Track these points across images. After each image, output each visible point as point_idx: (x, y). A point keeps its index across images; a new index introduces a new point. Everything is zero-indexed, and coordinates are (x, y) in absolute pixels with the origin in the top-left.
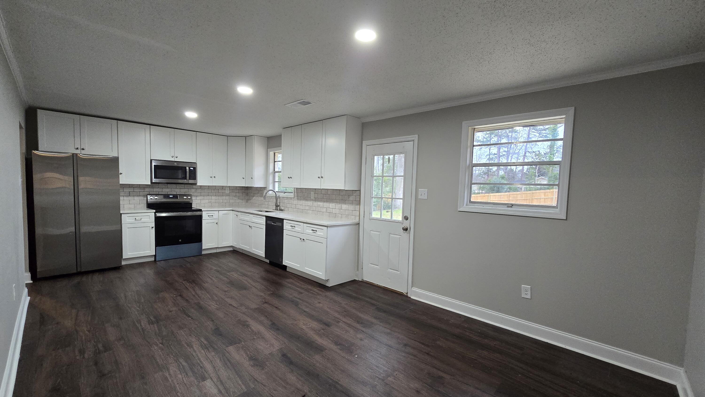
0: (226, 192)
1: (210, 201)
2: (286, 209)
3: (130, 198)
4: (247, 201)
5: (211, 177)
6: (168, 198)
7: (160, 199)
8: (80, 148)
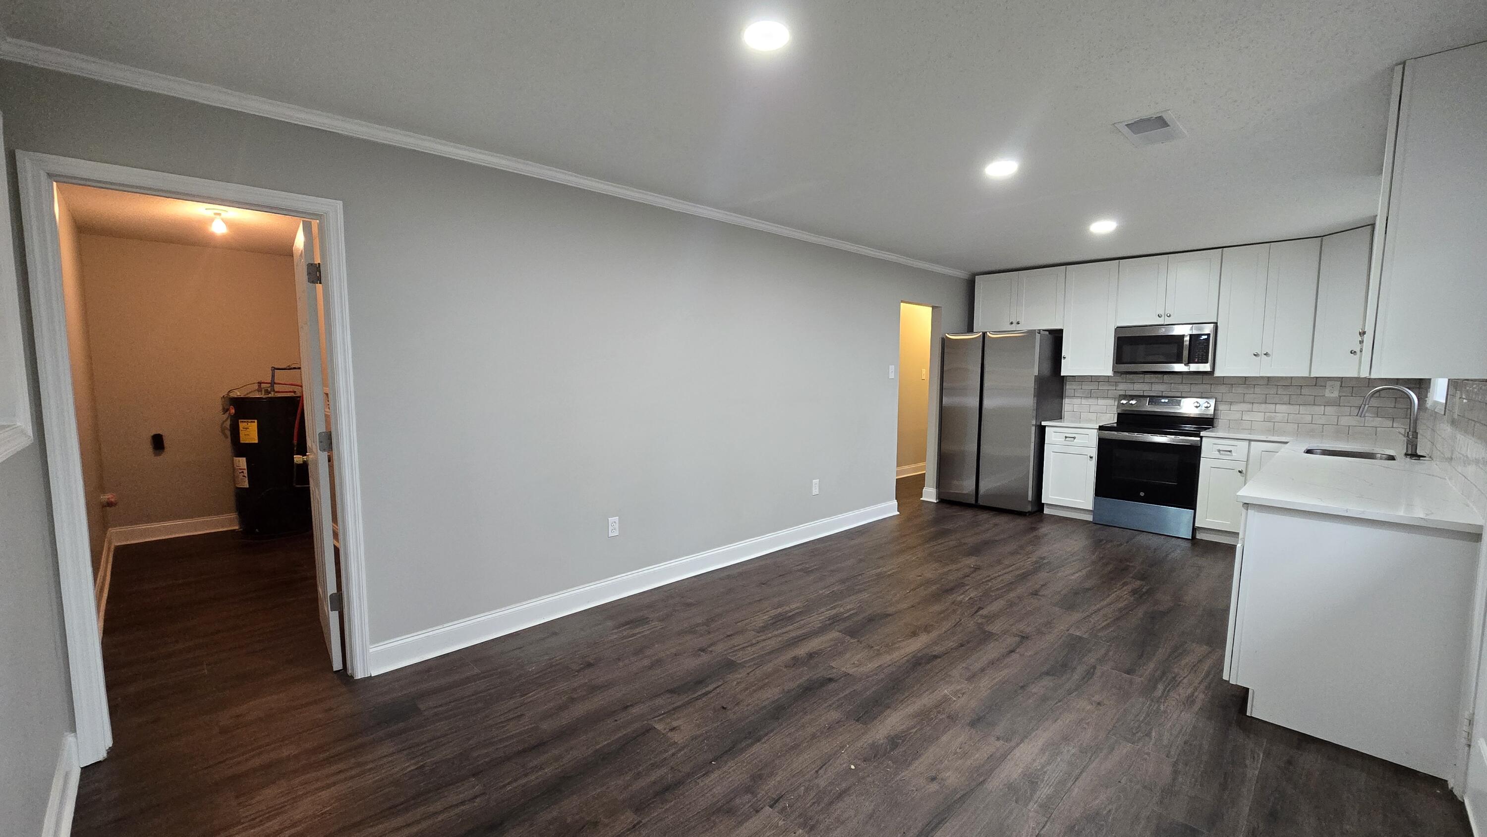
0: (1328, 394)
5: (1255, 355)
6: (1157, 404)
7: (1140, 406)
8: (1015, 322)
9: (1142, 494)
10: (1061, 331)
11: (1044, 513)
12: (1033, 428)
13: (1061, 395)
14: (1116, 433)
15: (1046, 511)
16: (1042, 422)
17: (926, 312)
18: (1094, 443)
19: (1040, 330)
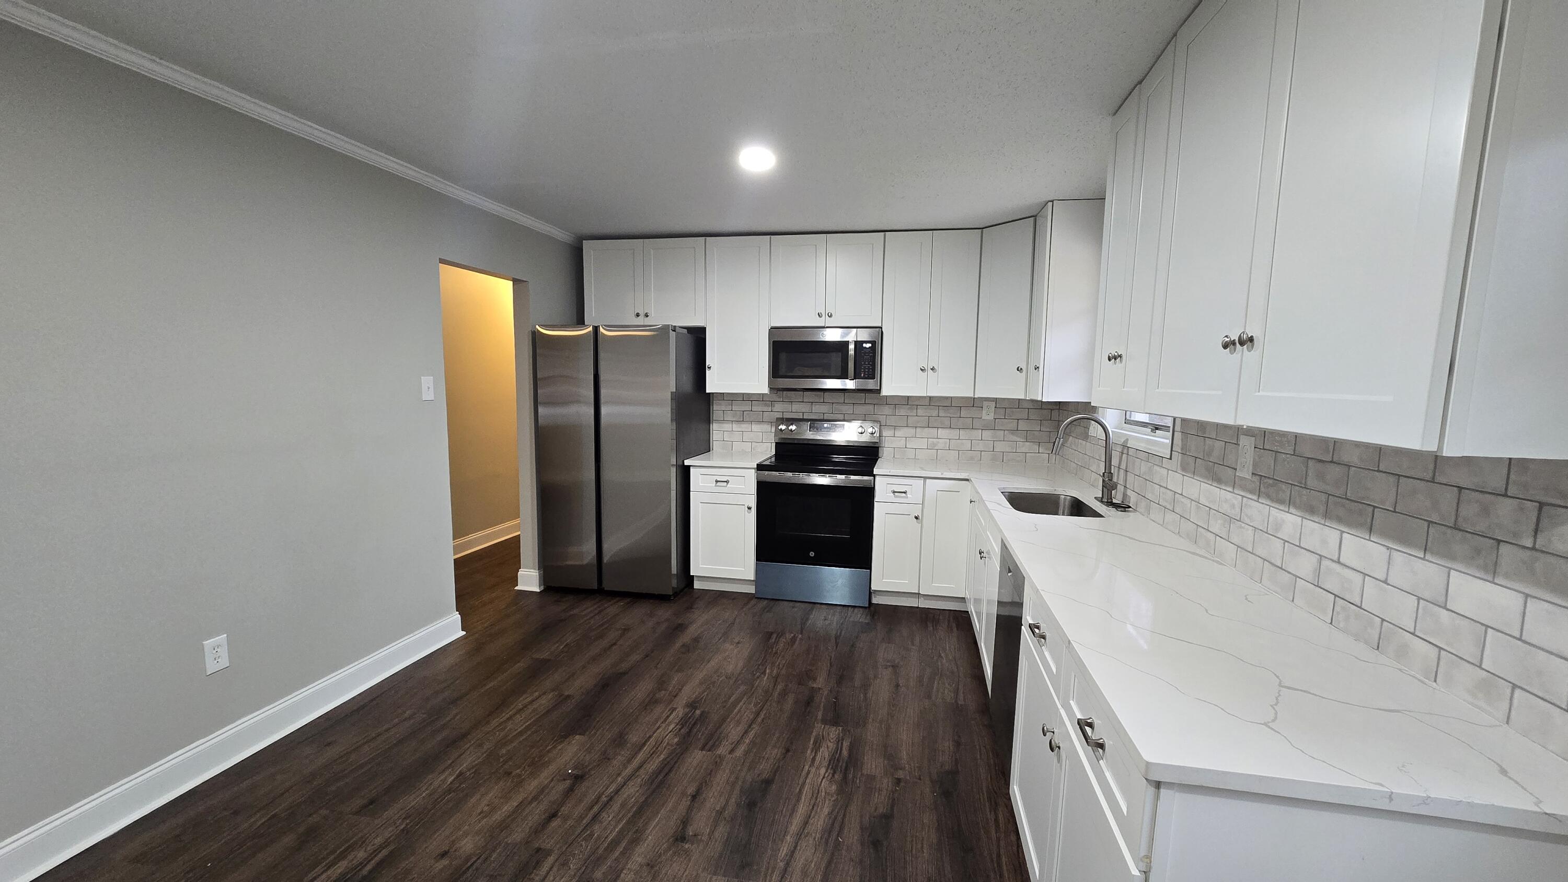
0: (985, 417)
1: (933, 442)
2: (1142, 507)
3: (745, 427)
4: (1054, 448)
5: (921, 370)
6: (819, 430)
7: (800, 433)
8: (642, 314)
9: (812, 554)
10: (702, 330)
11: (695, 588)
12: (674, 470)
13: (707, 420)
14: (777, 473)
15: (697, 585)
16: (685, 461)
17: (503, 289)
18: (753, 488)
19: (675, 326)
